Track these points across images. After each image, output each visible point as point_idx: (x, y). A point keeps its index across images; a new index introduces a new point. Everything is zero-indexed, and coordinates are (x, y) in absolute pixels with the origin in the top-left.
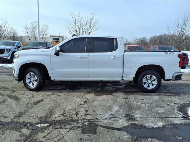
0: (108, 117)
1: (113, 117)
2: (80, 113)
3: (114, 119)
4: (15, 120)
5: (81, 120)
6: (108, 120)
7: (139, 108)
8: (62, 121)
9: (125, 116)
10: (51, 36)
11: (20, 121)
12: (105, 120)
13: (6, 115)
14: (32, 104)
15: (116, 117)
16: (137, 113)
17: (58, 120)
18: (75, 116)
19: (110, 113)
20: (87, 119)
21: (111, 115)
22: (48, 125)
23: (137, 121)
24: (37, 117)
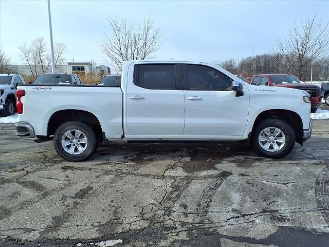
0: (230, 215)
1: (240, 215)
2: (174, 212)
3: (243, 218)
4: (51, 235)
5: (182, 227)
6: (232, 221)
7: (278, 193)
8: (145, 232)
9: (261, 212)
10: (69, 64)
11: (60, 237)
12: (228, 223)
13: (29, 226)
14: (72, 198)
15: (245, 215)
16: (279, 203)
17: (137, 230)
18: (166, 217)
19: (230, 208)
20: (191, 224)
21: (234, 210)
22: (120, 241)
23: (288, 220)
24: (92, 225)
